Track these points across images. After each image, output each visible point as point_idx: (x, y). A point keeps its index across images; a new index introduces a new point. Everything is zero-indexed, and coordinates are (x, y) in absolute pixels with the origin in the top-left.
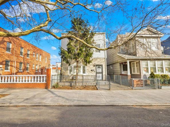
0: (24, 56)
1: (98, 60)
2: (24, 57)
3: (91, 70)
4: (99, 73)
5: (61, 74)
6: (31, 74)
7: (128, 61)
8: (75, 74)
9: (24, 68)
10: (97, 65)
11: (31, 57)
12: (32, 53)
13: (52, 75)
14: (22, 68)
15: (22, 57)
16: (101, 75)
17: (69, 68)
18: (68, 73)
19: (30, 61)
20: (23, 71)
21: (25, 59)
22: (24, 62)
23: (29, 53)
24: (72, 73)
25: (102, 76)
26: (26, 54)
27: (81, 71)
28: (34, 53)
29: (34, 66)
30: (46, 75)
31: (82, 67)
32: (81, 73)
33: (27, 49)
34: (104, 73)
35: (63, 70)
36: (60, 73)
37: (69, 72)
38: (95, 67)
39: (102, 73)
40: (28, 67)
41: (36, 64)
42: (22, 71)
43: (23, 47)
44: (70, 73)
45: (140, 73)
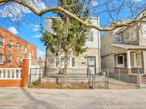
0: (5, 46)
1: (91, 50)
2: (5, 49)
3: (82, 63)
4: (92, 66)
5: (45, 67)
6: (14, 67)
7: (129, 52)
8: (63, 67)
9: (5, 60)
10: (89, 57)
11: (14, 48)
12: (15, 45)
13: (31, 69)
14: (3, 60)
15: (2, 48)
16: (93, 68)
17: (55, 60)
18: (54, 66)
19: (13, 52)
20: (5, 64)
21: (6, 51)
22: (5, 53)
23: (12, 44)
24: (58, 66)
25: (95, 69)
26: (7, 45)
27: (69, 64)
28: (18, 45)
29: (18, 58)
30: (21, 69)
31: (71, 58)
32: (70, 66)
33: (10, 39)
34: (97, 67)
35: (48, 63)
36: (44, 65)
37: (55, 64)
38: (87, 59)
39: (95, 66)
40: (11, 59)
41: (21, 56)
42: (3, 63)
43: (4, 36)
44: (56, 66)
45: (143, 66)
